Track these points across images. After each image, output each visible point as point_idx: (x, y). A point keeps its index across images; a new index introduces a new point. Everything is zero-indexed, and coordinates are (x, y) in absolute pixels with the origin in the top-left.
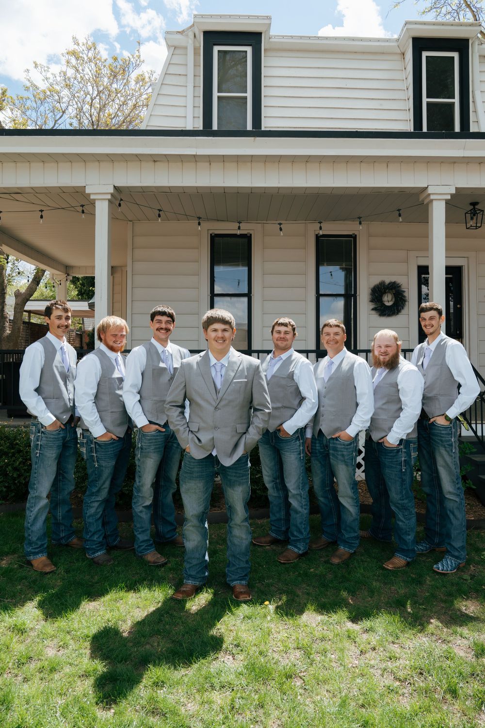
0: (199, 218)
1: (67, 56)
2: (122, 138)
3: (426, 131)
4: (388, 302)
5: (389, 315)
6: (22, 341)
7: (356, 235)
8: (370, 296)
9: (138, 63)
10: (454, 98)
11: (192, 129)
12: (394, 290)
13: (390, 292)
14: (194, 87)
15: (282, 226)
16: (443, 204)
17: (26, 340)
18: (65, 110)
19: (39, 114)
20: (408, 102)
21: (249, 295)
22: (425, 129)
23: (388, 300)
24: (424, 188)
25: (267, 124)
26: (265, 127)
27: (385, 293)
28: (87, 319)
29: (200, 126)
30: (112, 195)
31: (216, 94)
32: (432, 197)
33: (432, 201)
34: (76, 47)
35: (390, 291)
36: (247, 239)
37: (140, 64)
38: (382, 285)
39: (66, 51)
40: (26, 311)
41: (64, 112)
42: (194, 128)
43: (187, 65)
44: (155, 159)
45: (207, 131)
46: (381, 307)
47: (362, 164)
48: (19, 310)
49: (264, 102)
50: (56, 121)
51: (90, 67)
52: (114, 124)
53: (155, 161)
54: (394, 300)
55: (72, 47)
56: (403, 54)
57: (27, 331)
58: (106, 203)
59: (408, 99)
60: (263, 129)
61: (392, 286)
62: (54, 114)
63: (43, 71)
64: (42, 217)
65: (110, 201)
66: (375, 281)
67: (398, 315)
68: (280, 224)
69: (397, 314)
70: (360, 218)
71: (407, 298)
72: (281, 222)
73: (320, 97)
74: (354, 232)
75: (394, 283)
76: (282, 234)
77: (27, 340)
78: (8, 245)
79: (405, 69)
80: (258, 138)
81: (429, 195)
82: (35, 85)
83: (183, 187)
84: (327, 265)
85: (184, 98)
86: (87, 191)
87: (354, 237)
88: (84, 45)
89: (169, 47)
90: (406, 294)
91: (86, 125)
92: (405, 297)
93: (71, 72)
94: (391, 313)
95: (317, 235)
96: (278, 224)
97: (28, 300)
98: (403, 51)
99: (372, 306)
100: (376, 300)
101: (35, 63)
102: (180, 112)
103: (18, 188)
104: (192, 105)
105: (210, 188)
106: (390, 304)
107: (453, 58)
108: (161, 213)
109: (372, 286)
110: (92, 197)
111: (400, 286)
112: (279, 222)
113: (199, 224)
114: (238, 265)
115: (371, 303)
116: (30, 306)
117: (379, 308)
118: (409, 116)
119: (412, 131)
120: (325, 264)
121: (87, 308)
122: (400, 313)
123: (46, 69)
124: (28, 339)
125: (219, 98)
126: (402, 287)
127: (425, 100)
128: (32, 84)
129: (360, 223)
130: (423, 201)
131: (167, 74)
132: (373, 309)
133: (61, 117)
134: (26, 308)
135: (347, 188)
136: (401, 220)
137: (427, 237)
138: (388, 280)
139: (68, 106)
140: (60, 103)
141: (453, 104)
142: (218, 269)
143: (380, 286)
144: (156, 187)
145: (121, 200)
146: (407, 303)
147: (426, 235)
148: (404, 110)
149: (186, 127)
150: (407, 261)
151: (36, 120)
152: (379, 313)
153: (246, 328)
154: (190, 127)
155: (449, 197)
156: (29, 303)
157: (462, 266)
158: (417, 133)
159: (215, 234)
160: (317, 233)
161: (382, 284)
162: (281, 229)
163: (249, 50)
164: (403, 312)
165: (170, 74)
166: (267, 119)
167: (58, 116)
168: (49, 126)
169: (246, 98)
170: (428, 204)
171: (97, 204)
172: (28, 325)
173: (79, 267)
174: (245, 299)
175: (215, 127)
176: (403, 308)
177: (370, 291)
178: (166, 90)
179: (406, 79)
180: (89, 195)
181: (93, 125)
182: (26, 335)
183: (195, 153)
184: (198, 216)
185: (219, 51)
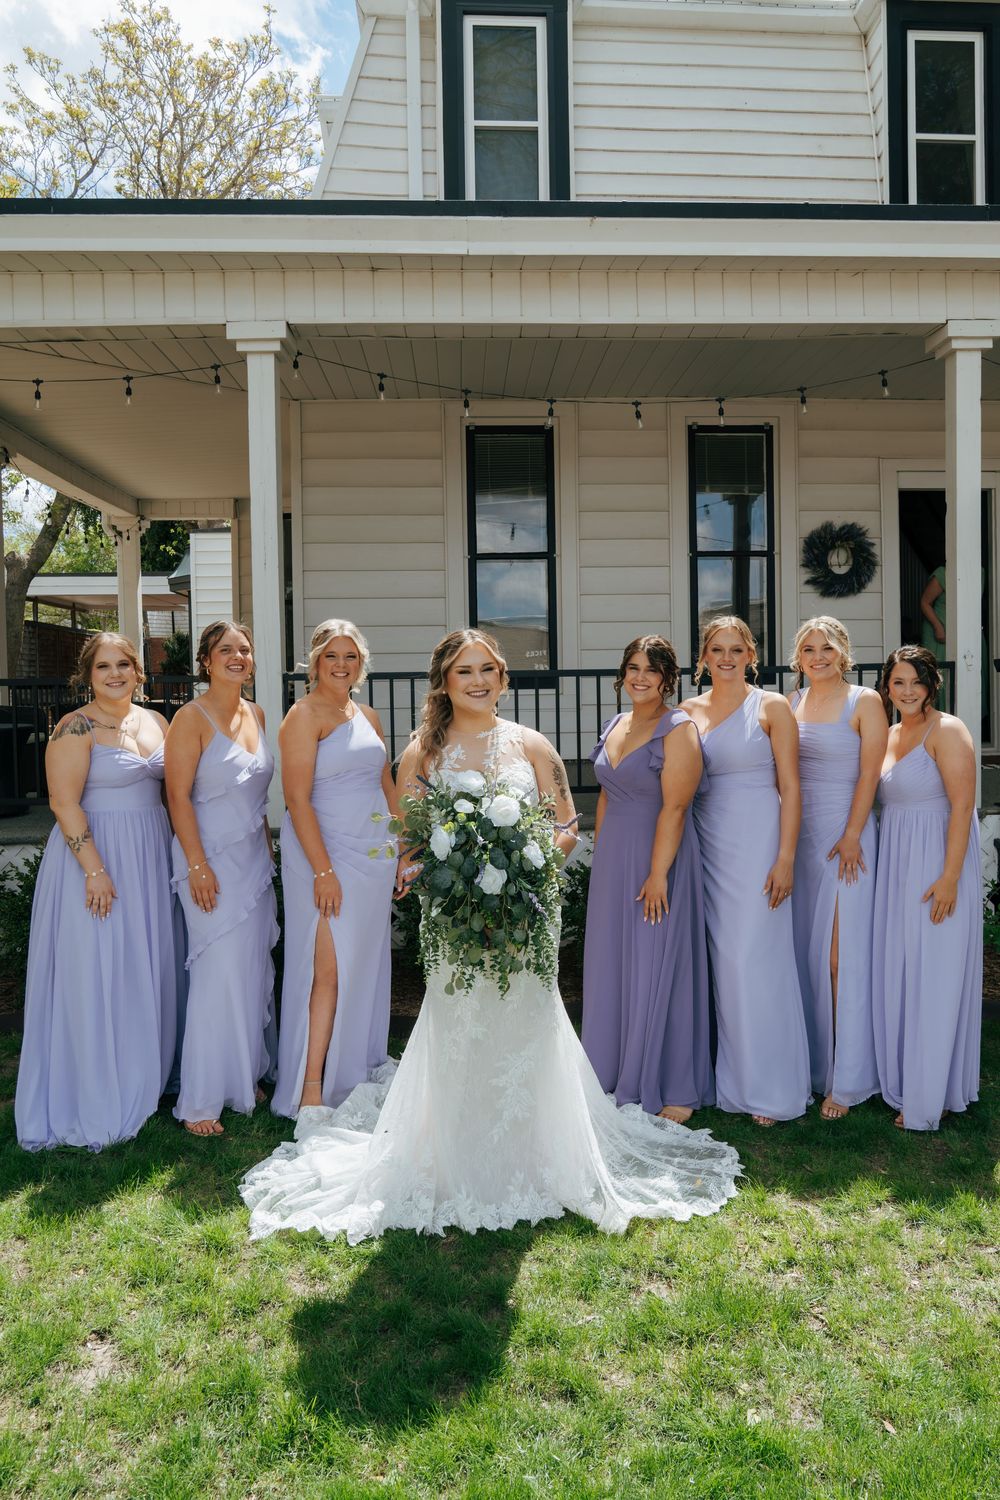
0: (467, 392)
1: (104, 36)
2: (309, 220)
3: (915, 203)
4: (840, 566)
5: (841, 595)
6: (23, 663)
7: (772, 427)
8: (803, 555)
9: (265, 54)
10: (972, 131)
11: (421, 199)
12: (851, 542)
13: (842, 547)
14: (422, 106)
15: (640, 408)
16: (977, 358)
17: (30, 661)
18: (97, 158)
19: (40, 167)
20: (877, 141)
21: (549, 556)
22: (913, 200)
23: (839, 562)
24: (939, 325)
25: (582, 189)
26: (577, 195)
27: (833, 547)
28: (155, 613)
29: (438, 193)
30: (283, 342)
31: (471, 123)
32: (955, 345)
33: (953, 352)
34: (126, 16)
35: (845, 543)
36: (544, 437)
37: (270, 56)
38: (828, 531)
39: (102, 26)
40: (29, 599)
41: (95, 162)
42: (425, 196)
43: (405, 58)
44: (374, 265)
45: (453, 203)
46: (825, 577)
47: (811, 274)
48: (15, 597)
49: (575, 140)
50: (78, 182)
51: (158, 62)
52: (212, 188)
53: (373, 270)
54: (851, 562)
55: (119, 16)
56: (865, 37)
57: (33, 641)
58: (270, 361)
59: (877, 135)
60: (573, 199)
61: (848, 532)
62: (74, 167)
63: (47, 70)
64: (129, 392)
65: (277, 355)
66: (813, 522)
67: (859, 595)
68: (637, 404)
69: (859, 591)
70: (802, 390)
71: (878, 559)
72: (639, 400)
73: (692, 130)
74: (767, 420)
75: (853, 526)
76: (641, 426)
77: (34, 661)
78: (25, 455)
79: (869, 68)
80: (599, 220)
81: (949, 339)
82: (29, 102)
83: (434, 326)
84: (711, 491)
85: (403, 131)
86: (230, 335)
87: (768, 431)
88: (144, 11)
89: (364, 18)
90: (875, 550)
91: (149, 189)
92: (873, 555)
93: (113, 73)
94: (846, 589)
95: (690, 427)
96: (633, 403)
97: (34, 574)
98: (864, 30)
99: (806, 575)
100: (815, 563)
101: (27, 51)
102: (396, 161)
103: (78, 329)
104: (420, 146)
105: (492, 326)
106: (842, 570)
107: (971, 45)
108: (384, 381)
109: (806, 532)
110: (240, 348)
111: (864, 534)
112: (634, 400)
113: (466, 405)
114: (524, 493)
115: (803, 570)
116: (39, 587)
117: (821, 579)
118: (880, 172)
119: (887, 202)
120: (707, 488)
121: (166, 590)
122: (863, 591)
123: (53, 64)
124: (34, 658)
125: (478, 130)
126: (868, 535)
127: (913, 136)
128: (22, 100)
129: (803, 401)
130: (933, 352)
131: (362, 77)
132: (808, 582)
133: (88, 174)
134: (31, 592)
135: (779, 325)
136: (887, 393)
137: (942, 428)
138: (839, 520)
139: (103, 150)
140: (85, 141)
141: (972, 144)
142: (484, 501)
143: (823, 534)
144: (376, 326)
145: (299, 354)
146: (878, 569)
147: (940, 426)
148: (869, 158)
149: (408, 196)
150: (877, 481)
151: (33, 179)
152: (820, 591)
153: (544, 627)
154: (416, 196)
155: (989, 345)
156: (36, 581)
157: (991, 489)
158: (896, 209)
159: (476, 427)
160: (690, 424)
161: (827, 528)
162: (638, 415)
163: (540, 25)
164: (871, 586)
165: (367, 78)
166: (580, 176)
167: (84, 171)
168: (64, 192)
169: (534, 132)
170: (943, 360)
171: (251, 361)
172: (33, 627)
173: (166, 502)
174: (542, 565)
175: (471, 195)
176: (869, 579)
177: (802, 544)
178: (361, 113)
179: (872, 90)
180: (233, 343)
181: (164, 191)
182: (30, 650)
183: (464, 252)
184: (464, 388)
185: (476, 28)
